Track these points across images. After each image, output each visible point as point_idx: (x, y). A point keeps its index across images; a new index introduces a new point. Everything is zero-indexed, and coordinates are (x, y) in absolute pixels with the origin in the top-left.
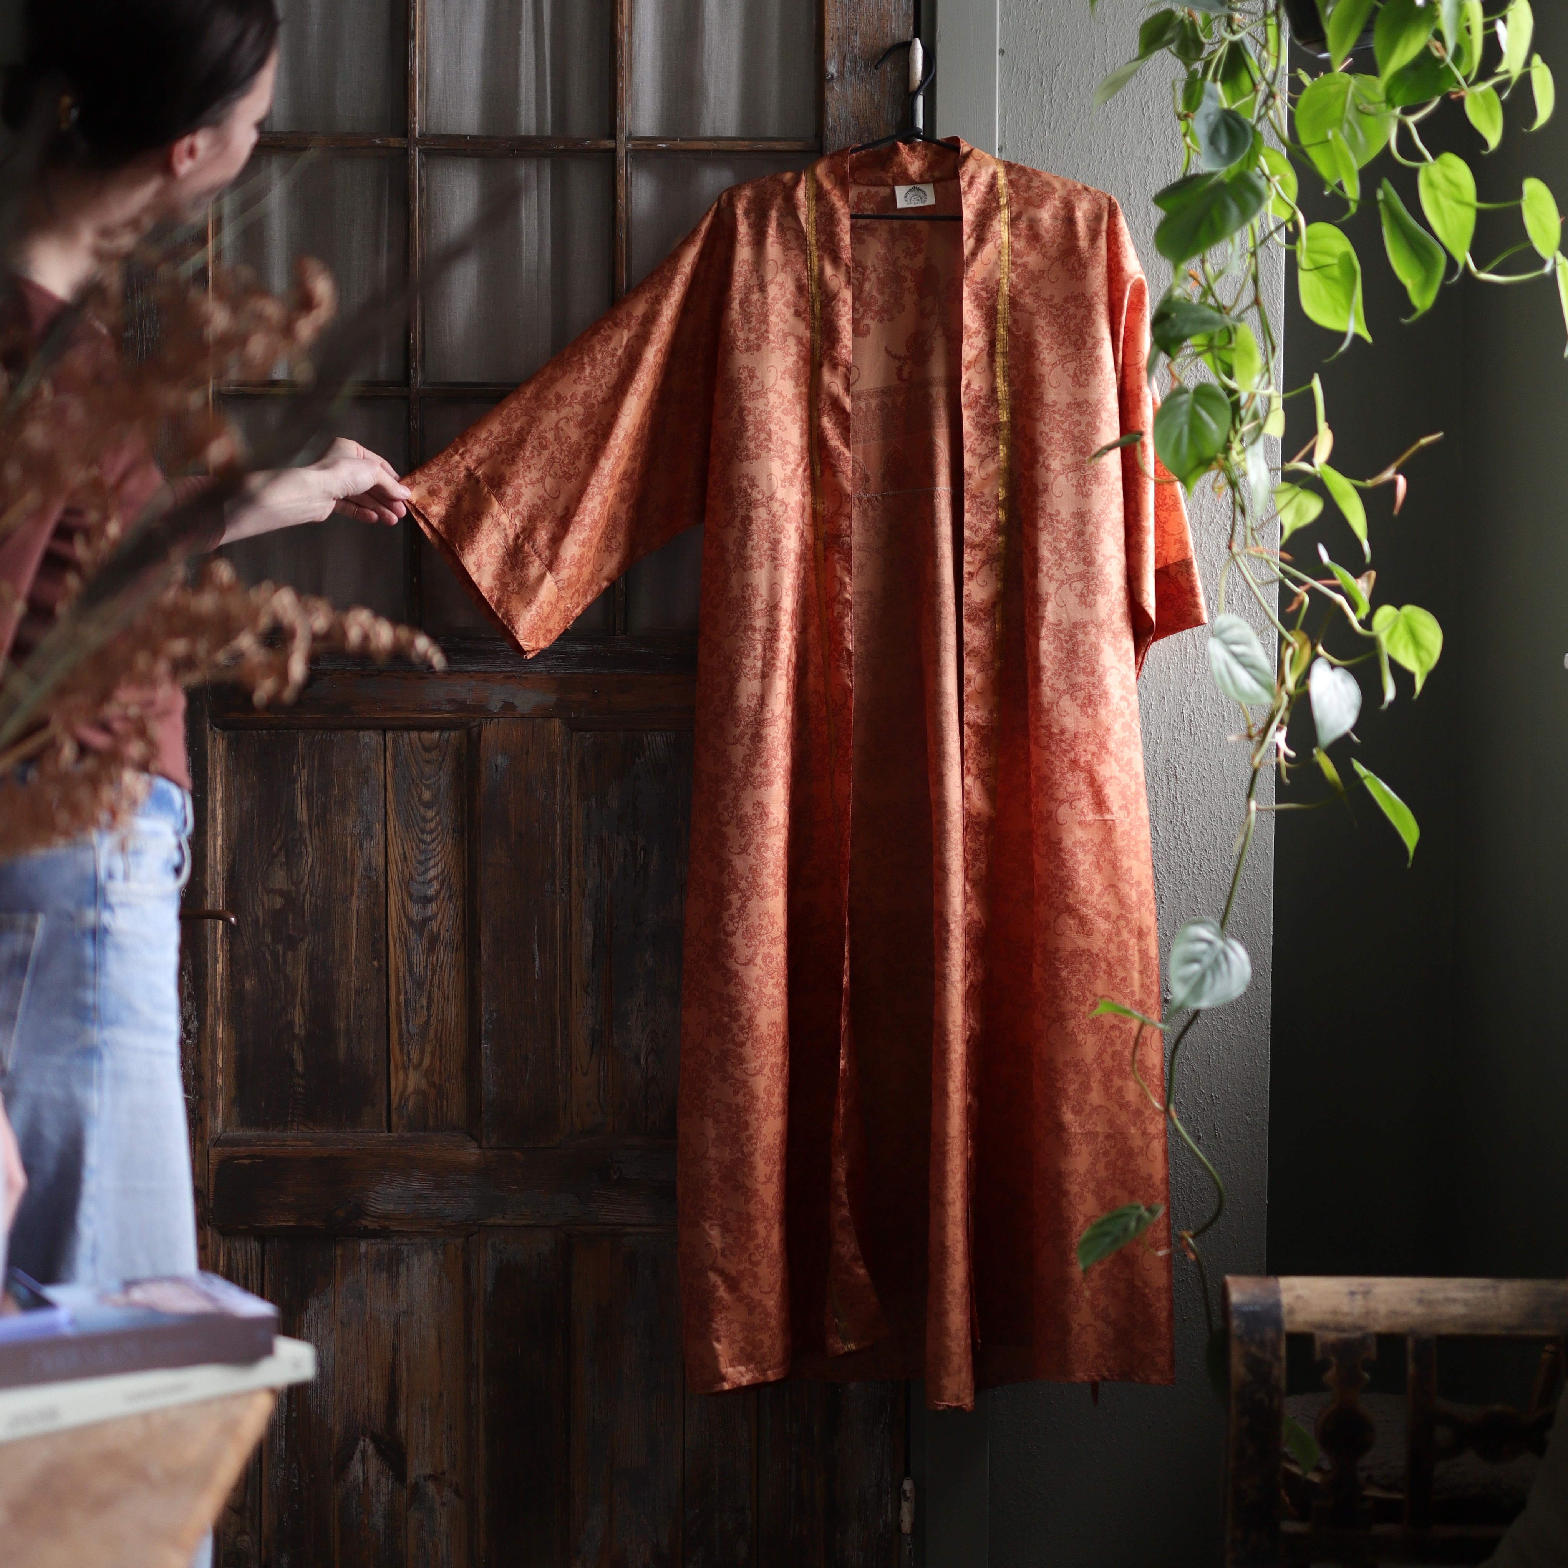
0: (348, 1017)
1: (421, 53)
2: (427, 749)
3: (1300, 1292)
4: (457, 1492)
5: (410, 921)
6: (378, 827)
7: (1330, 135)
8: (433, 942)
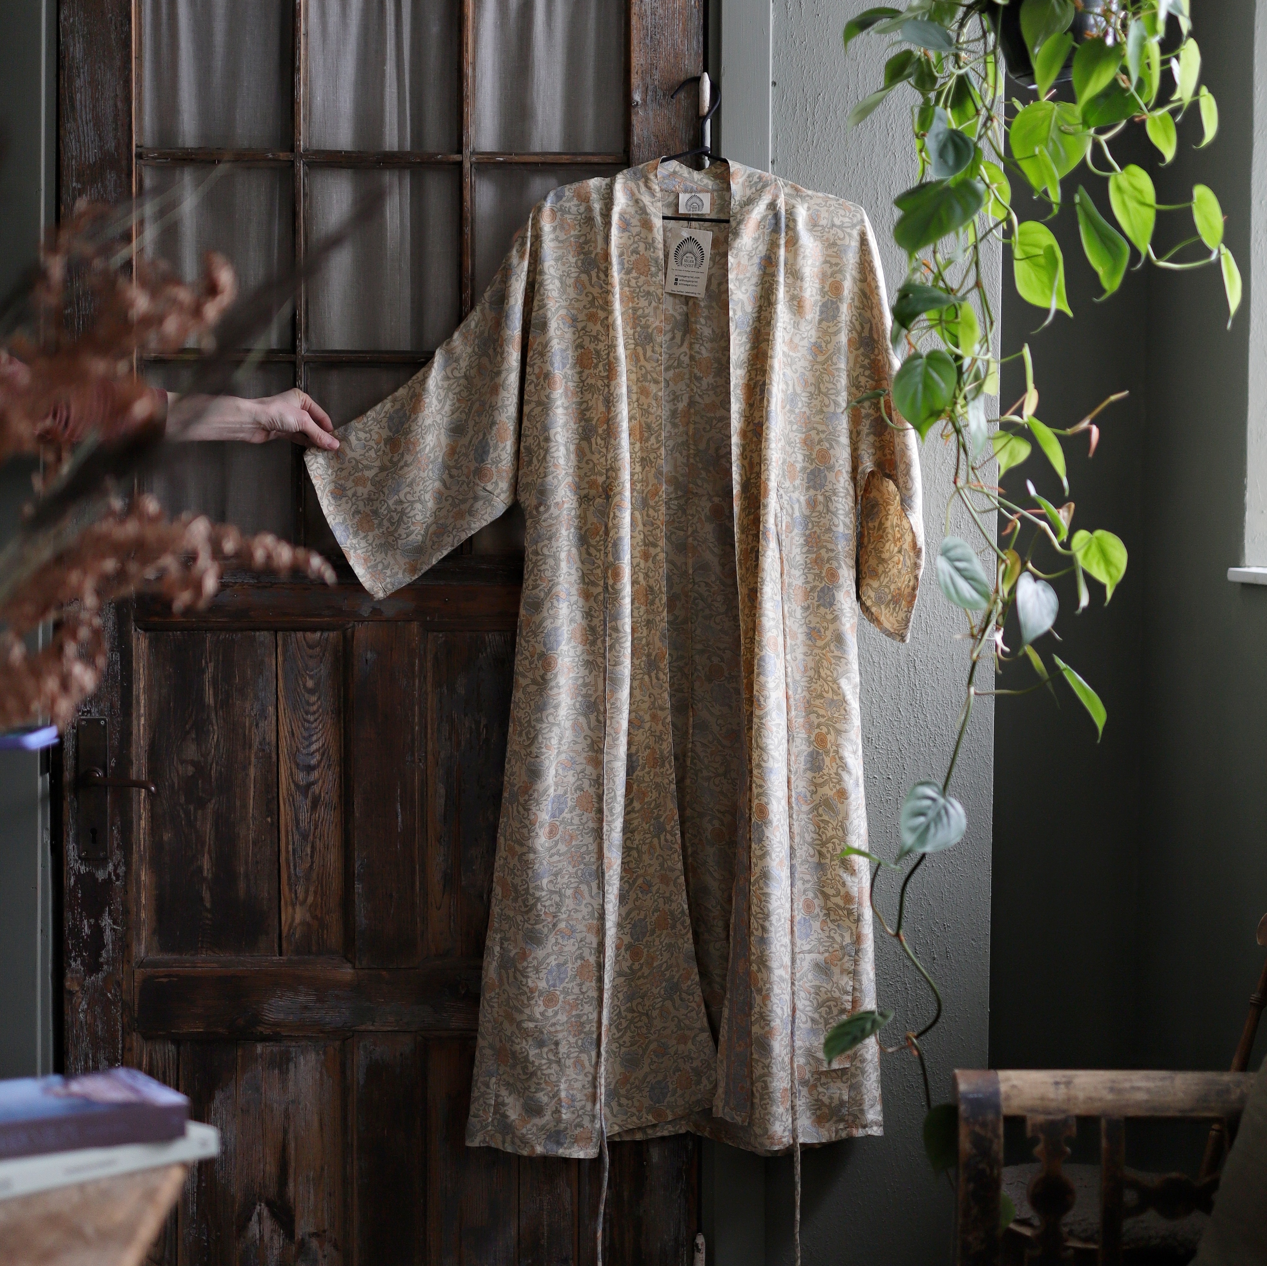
0: (247, 863)
1: (305, 85)
2: (311, 647)
3: (1015, 1082)
4: (335, 1246)
5: (297, 785)
6: (271, 709)
7: (1037, 151)
8: (315, 803)
